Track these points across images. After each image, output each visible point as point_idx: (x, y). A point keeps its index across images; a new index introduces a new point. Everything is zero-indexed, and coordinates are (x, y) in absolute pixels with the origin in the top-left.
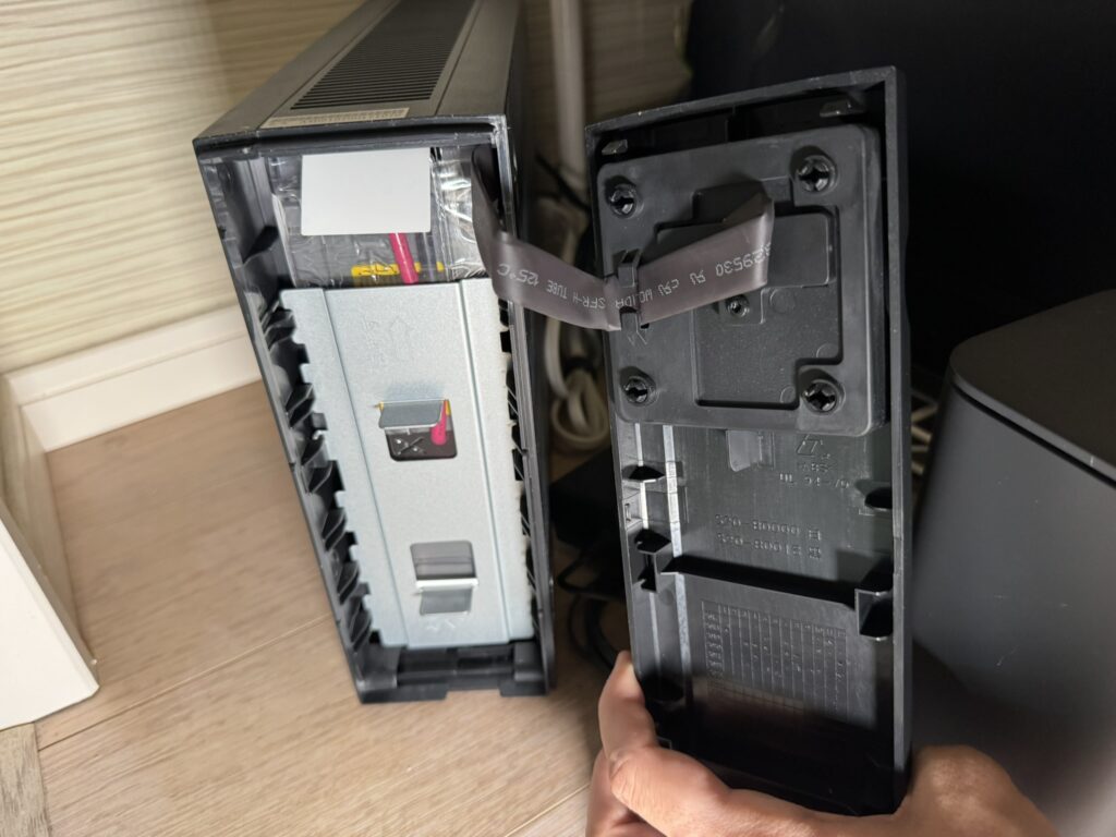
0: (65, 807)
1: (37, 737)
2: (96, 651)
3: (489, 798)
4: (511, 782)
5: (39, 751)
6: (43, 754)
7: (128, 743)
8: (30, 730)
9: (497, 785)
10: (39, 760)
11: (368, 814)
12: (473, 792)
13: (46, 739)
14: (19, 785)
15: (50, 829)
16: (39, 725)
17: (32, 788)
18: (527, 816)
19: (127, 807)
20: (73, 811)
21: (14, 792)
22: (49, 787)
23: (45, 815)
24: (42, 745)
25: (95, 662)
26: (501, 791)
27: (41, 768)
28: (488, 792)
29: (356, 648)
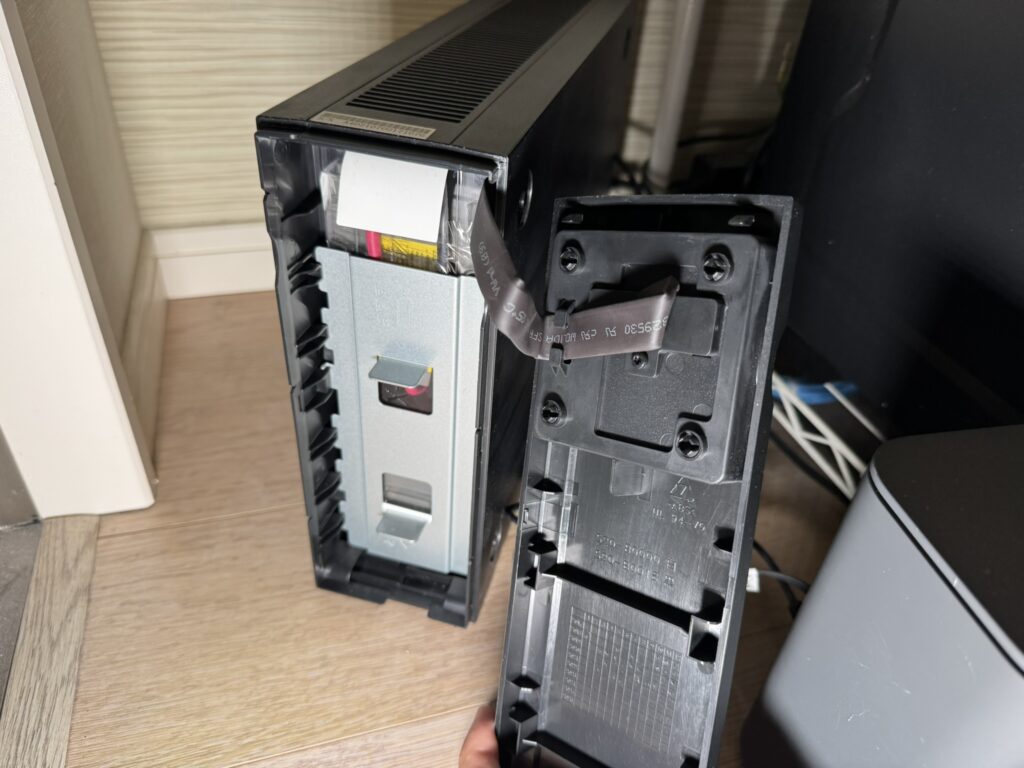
0: (104, 588)
1: (99, 527)
2: (161, 473)
3: (419, 683)
4: (440, 676)
5: (98, 538)
6: (101, 542)
7: (163, 552)
8: (95, 520)
9: (429, 675)
10: (96, 546)
11: (323, 666)
12: (409, 675)
13: (106, 531)
14: (77, 560)
15: (89, 601)
16: (104, 519)
17: (84, 566)
18: (442, 708)
19: (148, 602)
20: (108, 592)
21: (71, 565)
22: (98, 568)
23: (88, 589)
24: (101, 535)
25: (157, 481)
26: (430, 681)
27: (96, 552)
28: (420, 679)
29: (322, 542)
